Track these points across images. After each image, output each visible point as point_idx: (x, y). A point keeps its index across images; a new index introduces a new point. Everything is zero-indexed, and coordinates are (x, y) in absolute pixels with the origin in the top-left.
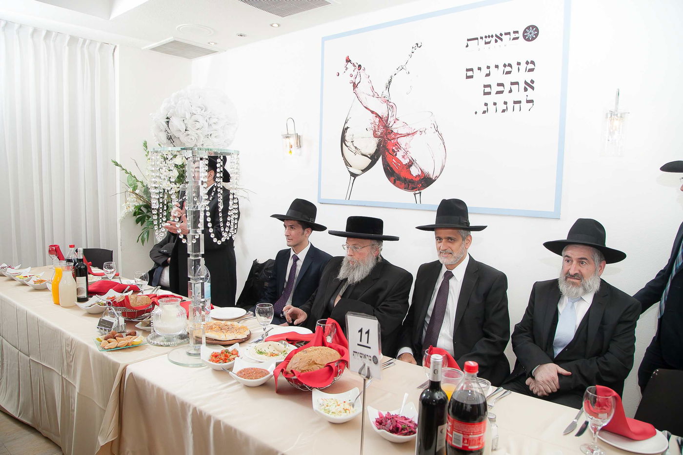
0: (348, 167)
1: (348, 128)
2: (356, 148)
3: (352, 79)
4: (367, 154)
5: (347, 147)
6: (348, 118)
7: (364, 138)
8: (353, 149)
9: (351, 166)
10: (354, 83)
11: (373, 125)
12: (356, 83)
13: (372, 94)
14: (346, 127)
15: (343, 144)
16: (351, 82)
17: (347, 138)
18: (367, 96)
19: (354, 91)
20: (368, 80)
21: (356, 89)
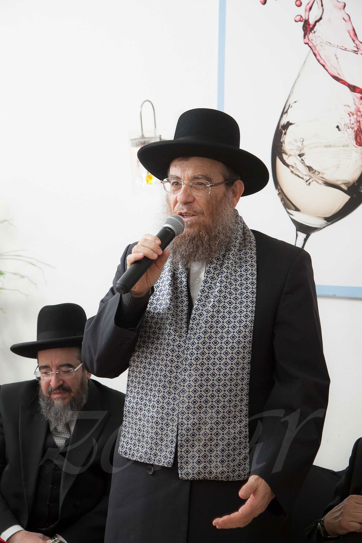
0: (290, 211)
1: (289, 124)
2: (310, 168)
3: (301, 11)
4: (339, 183)
5: (288, 166)
6: (291, 102)
7: (330, 146)
8: (304, 171)
9: (297, 210)
10: (306, 22)
11: (353, 119)
12: (312, 22)
13: (352, 46)
14: (284, 122)
15: (278, 160)
16: (298, 18)
17: (287, 147)
18: (341, 53)
19: (306, 40)
20: (342, 14)
21: (311, 36)
